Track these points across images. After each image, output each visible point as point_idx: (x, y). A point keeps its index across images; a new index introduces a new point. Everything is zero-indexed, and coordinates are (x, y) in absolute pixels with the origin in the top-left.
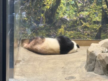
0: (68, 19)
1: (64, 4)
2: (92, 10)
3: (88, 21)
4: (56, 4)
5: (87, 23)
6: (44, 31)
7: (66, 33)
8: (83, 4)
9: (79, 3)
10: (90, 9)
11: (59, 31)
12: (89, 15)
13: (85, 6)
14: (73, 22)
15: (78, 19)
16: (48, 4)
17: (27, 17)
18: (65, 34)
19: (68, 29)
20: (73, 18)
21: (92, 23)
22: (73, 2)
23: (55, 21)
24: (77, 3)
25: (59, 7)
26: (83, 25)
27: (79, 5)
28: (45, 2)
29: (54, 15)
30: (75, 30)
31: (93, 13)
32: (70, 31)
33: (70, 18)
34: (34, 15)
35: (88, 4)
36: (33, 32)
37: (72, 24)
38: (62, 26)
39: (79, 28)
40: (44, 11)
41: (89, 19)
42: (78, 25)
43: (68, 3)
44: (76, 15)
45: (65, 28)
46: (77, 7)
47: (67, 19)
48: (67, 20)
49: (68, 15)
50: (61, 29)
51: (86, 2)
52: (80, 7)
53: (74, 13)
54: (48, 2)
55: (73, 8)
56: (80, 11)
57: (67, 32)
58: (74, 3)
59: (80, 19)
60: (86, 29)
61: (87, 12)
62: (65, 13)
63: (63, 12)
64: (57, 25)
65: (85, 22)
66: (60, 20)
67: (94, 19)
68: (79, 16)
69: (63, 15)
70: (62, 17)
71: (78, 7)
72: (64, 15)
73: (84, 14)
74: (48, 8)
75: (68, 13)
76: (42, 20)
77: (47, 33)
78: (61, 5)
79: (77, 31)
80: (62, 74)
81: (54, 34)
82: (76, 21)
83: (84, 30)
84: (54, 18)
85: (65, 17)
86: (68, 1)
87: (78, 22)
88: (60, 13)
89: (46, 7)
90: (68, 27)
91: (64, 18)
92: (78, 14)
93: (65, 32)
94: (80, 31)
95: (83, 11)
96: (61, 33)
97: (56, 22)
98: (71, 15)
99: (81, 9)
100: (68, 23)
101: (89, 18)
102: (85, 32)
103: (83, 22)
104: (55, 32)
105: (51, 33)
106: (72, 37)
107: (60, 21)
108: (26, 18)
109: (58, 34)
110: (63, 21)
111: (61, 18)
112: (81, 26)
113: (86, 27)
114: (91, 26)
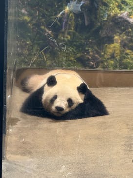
0: (132, 20)
6: (70, 49)
7: (127, 54)
11: (109, 48)
17: (30, 15)
18: (124, 58)
23: (99, 24)
29: (97, 9)
34: (47, 10)
38: (116, 37)
45: (122, 41)
47: (128, 19)
48: (127, 21)
49: (131, 10)
50: (112, 45)
57: (128, 51)
62: (123, 6)
63: (119, 1)
64: (103, 33)
66: (112, 21)
69: (118, 11)
70: (116, 15)
72: (121, 9)
76: (66, 22)
77: (79, 55)
81: (96, 58)
84: (96, 18)
85: (124, 13)
88: (111, 5)
90: (130, 41)
91: (121, 18)
93: (122, 52)
96: (114, 53)
97: (100, 28)
100: (130, 30)
104: (98, 53)
105: (88, 53)
107: (111, 24)
108: (26, 18)
109: (105, 56)
110: (119, 24)
111: (113, 17)
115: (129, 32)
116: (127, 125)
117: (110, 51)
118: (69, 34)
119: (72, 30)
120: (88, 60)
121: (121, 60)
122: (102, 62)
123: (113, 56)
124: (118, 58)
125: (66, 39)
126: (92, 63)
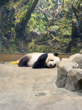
0: (39, 33)
1: (34, 18)
2: (62, 24)
3: (58, 35)
4: (26, 18)
5: (57, 37)
6: (14, 45)
7: (37, 47)
8: (54, 18)
9: (50, 17)
10: (61, 23)
11: (30, 45)
12: (59, 29)
13: (56, 20)
14: (43, 36)
15: (49, 33)
16: (18, 18)
19: (38, 43)
20: (44, 32)
21: (62, 37)
22: (43, 15)
23: (26, 35)
24: (48, 17)
25: (29, 21)
26: (53, 39)
27: (50, 19)
28: (15, 16)
29: (24, 29)
30: (45, 44)
31: (63, 27)
32: (41, 45)
33: (40, 32)
34: (4, 29)
35: (58, 18)
36: (4, 46)
37: (42, 38)
38: (33, 40)
39: (50, 42)
40: (14, 24)
41: (59, 33)
42: (48, 39)
43: (39, 17)
44: (46, 29)
45: (35, 42)
46: (47, 21)
47: (37, 33)
48: (37, 34)
49: (38, 29)
50: (31, 43)
51: (57, 16)
52: (50, 21)
53: (44, 27)
54: (18, 16)
55: (43, 22)
56: (51, 25)
57: (37, 46)
58: (44, 17)
59: (51, 33)
60: (57, 43)
61: (57, 27)
62: (35, 27)
63: (33, 25)
64: (27, 39)
65: (55, 36)
66: (31, 34)
67: (64, 33)
68: (49, 30)
70: (32, 31)
71: (49, 21)
72: (34, 29)
73: (55, 28)
74: (19, 22)
75: (39, 27)
76: (12, 34)
77: (18, 47)
78: (31, 19)
79: (48, 45)
80: (33, 90)
81: (25, 48)
82: (47, 35)
83: (55, 43)
84: (24, 32)
85: (36, 31)
86: (39, 15)
87: (48, 36)
88: (30, 27)
89: (16, 21)
90: (38, 41)
91: (34, 32)
92: (49, 28)
93: (35, 46)
94: (50, 45)
95: (53, 25)
96: (32, 47)
98: (41, 29)
99: (51, 23)
100: (38, 37)
101: (60, 31)
102: (55, 46)
103: (53, 36)
104: (25, 46)
105: (21, 47)
106: (42, 51)
107: (30, 35)
109: (28, 48)
110: (34, 35)
112: (52, 40)
113: (56, 41)
114: (61, 40)
115: (38, 38)
116: (35, 78)
117: (30, 46)
118: (13, 39)
119: (15, 37)
120: (21, 49)
121: (34, 49)
122: (27, 50)
123: (31, 48)
124: (33, 48)
125: (12, 41)
126: (23, 51)
